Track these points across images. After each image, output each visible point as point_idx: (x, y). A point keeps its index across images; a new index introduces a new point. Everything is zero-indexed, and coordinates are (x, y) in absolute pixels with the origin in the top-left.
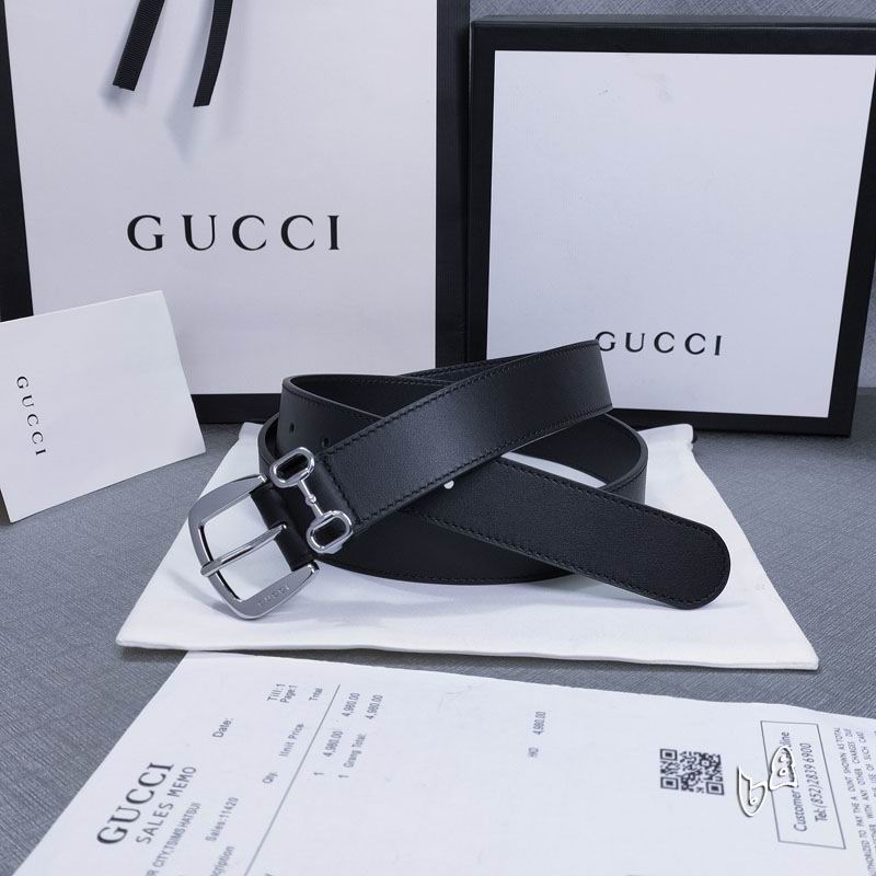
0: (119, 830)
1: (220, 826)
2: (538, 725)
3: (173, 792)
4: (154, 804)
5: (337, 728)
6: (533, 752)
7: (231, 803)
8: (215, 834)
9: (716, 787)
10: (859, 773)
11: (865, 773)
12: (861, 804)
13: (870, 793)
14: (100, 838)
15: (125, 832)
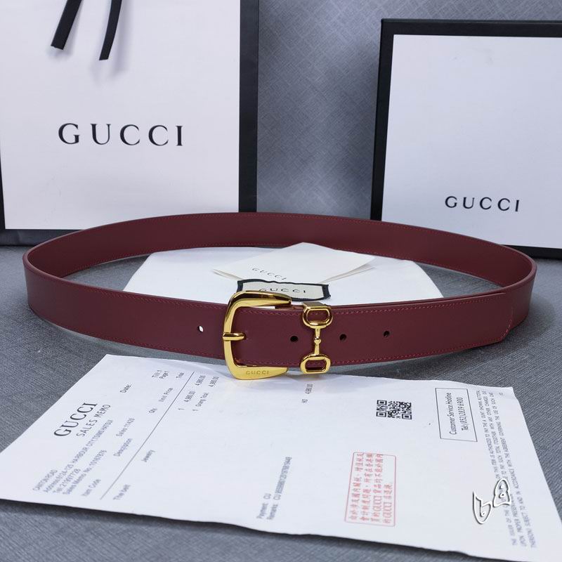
0: (66, 430)
1: (124, 430)
2: (308, 390)
3: (97, 415)
4: (86, 420)
5: (192, 390)
6: (304, 401)
7: (131, 421)
8: (121, 434)
9: (408, 416)
10: (488, 410)
11: (491, 410)
12: (488, 423)
13: (493, 419)
14: (55, 434)
15: (70, 431)
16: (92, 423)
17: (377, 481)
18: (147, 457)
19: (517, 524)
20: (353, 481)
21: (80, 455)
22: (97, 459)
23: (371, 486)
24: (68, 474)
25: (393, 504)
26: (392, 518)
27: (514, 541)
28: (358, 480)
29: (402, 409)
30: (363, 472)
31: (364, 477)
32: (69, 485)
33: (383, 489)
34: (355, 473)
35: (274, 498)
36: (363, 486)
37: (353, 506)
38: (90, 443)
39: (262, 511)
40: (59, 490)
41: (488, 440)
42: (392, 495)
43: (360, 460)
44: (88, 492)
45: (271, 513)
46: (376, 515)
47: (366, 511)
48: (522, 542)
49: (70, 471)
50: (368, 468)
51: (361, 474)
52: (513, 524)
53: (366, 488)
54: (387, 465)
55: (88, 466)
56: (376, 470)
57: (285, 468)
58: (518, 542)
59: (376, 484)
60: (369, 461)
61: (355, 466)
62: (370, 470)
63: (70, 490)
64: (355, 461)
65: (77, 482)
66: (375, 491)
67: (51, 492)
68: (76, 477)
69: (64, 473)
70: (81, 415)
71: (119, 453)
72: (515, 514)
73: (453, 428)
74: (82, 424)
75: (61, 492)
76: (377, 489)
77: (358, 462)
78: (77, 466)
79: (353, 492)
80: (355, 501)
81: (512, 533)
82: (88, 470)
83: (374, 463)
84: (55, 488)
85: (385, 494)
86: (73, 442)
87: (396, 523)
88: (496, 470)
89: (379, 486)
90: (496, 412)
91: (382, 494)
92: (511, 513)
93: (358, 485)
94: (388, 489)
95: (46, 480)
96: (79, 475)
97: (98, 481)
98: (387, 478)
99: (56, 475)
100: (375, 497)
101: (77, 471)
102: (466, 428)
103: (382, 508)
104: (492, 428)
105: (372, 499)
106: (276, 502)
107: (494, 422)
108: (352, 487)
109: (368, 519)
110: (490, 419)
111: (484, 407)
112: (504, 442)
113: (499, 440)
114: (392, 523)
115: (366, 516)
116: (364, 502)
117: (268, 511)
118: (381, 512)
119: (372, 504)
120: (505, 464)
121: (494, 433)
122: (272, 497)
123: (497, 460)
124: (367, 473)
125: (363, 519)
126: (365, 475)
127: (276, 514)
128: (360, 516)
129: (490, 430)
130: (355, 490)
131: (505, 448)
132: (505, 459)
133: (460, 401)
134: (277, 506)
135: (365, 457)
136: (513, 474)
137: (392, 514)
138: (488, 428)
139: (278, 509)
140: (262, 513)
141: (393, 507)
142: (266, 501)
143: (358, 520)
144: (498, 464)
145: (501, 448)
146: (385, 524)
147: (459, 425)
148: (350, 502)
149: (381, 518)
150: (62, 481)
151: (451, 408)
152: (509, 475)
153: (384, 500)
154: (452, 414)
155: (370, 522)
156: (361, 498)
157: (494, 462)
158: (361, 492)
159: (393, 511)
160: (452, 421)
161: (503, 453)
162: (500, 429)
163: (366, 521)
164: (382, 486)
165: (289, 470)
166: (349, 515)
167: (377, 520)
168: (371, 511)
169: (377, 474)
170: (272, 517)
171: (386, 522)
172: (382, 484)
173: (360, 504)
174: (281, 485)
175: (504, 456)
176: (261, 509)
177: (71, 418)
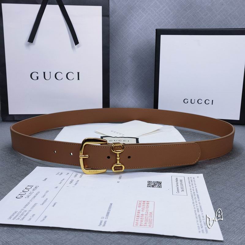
1: (44, 195)
2: (120, 178)
3: (33, 190)
4: (29, 192)
5: (72, 179)
6: (118, 182)
7: (47, 192)
8: (44, 197)
9: (160, 187)
10: (192, 184)
11: (194, 184)
12: (192, 189)
13: (194, 187)
14: (16, 197)
15: (22, 196)
16: (31, 193)
17: (146, 211)
18: (54, 205)
19: (201, 226)
20: (137, 211)
21: (27, 205)
22: (33, 207)
23: (144, 213)
24: (22, 212)
25: (153, 220)
26: (152, 225)
27: (200, 232)
28: (139, 211)
29: (158, 184)
30: (141, 208)
32: (22, 217)
33: (149, 214)
34: (138, 208)
36: (141, 213)
37: (137, 220)
38: (31, 201)
40: (18, 219)
41: (192, 195)
42: (153, 216)
43: (140, 203)
44: (30, 219)
46: (146, 224)
47: (142, 222)
48: (202, 232)
49: (22, 211)
50: (143, 206)
51: (140, 209)
52: (200, 225)
54: (151, 205)
55: (30, 209)
56: (146, 207)
57: (110, 207)
58: (201, 232)
59: (146, 212)
60: (144, 204)
61: (138, 206)
62: (144, 207)
63: (23, 219)
64: (138, 204)
65: (26, 215)
66: (146, 215)
67: (15, 220)
68: (25, 214)
69: (20, 212)
70: (27, 190)
71: (43, 204)
72: (201, 222)
73: (178, 190)
74: (27, 193)
75: (19, 220)
76: (147, 214)
78: (25, 209)
79: (137, 215)
80: (138, 218)
81: (199, 229)
82: (30, 211)
83: (146, 204)
84: (17, 217)
85: (150, 216)
86: (24, 200)
87: (154, 227)
88: (194, 206)
89: (148, 213)
91: (149, 216)
92: (199, 221)
93: (139, 213)
94: (151, 214)
95: (13, 215)
96: (26, 213)
97: (34, 215)
98: (151, 210)
99: (17, 213)
100: (145, 217)
101: (25, 211)
102: (183, 191)
103: (148, 221)
104: (194, 191)
105: (144, 218)
106: (106, 220)
107: (194, 188)
108: (137, 213)
109: (142, 225)
110: (193, 187)
111: (191, 183)
112: (198, 195)
113: (196, 195)
114: (152, 226)
115: (141, 224)
116: (141, 219)
117: (103, 223)
118: (148, 222)
119: (144, 220)
120: (198, 203)
121: (194, 192)
122: (104, 218)
123: (195, 202)
124: (143, 208)
125: (141, 225)
126: (142, 209)
127: (106, 224)
128: (139, 224)
129: (193, 191)
130: (138, 214)
131: (198, 198)
132: (198, 202)
133: (181, 181)
134: (106, 221)
135: (142, 202)
136: (201, 207)
137: (152, 223)
138: (192, 190)
139: (107, 222)
140: (100, 224)
141: (152, 221)
142: (102, 220)
143: (139, 226)
144: (195, 204)
145: (197, 198)
146: (149, 227)
147: (180, 190)
148: (136, 219)
149: (148, 224)
150: (20, 215)
151: (177, 183)
152: (199, 208)
153: (149, 218)
154: (178, 186)
155: (143, 226)
156: (140, 217)
157: (193, 203)
158: (140, 215)
159: (152, 222)
160: (178, 188)
161: (197, 199)
162: (197, 191)
163: (141, 226)
164: (149, 213)
165: (111, 208)
166: (135, 224)
167: (146, 226)
168: (144, 222)
169: (147, 208)
170: (104, 225)
171: (150, 226)
172: (149, 212)
173: (140, 220)
174: (108, 213)
175: (197, 201)
176: (100, 222)
177: (23, 191)
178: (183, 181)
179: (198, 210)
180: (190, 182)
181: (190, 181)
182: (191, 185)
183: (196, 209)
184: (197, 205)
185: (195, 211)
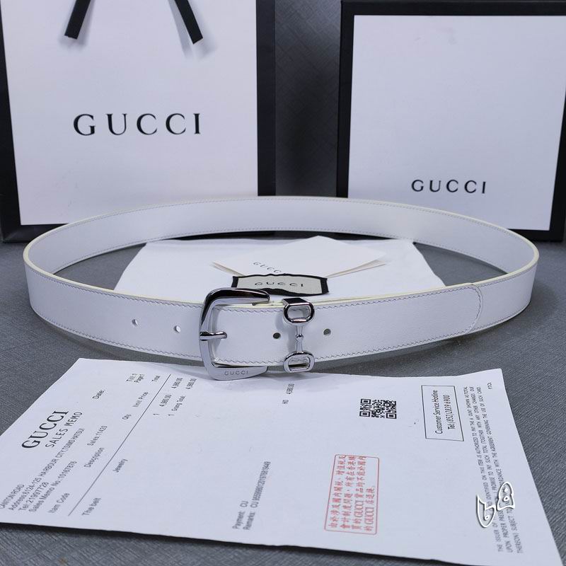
0: (35, 441)
1: (96, 439)
2: (290, 390)
3: (68, 424)
4: (56, 430)
5: (168, 394)
6: (285, 402)
7: (103, 429)
8: (93, 443)
9: (392, 415)
10: (476, 408)
11: (479, 407)
12: (476, 421)
13: (481, 417)
14: (23, 446)
15: (39, 442)
16: (62, 433)
17: (359, 485)
18: (120, 466)
19: (503, 529)
20: (334, 485)
21: (48, 468)
22: (66, 471)
23: (353, 490)
24: (35, 488)
25: (375, 509)
26: (374, 525)
27: (500, 547)
28: (339, 484)
29: (387, 409)
30: (345, 475)
31: (345, 481)
32: (36, 500)
33: (365, 493)
34: (337, 478)
35: (251, 506)
36: (345, 490)
37: (333, 512)
38: (60, 454)
39: (238, 520)
40: (25, 507)
41: (475, 440)
42: (375, 499)
43: (342, 463)
44: (56, 508)
45: (248, 523)
46: (357, 522)
47: (347, 517)
48: (508, 548)
49: (37, 485)
50: (350, 471)
51: (343, 477)
52: (499, 528)
53: (348, 492)
54: (370, 467)
55: (57, 479)
56: (359, 473)
57: (264, 473)
58: (504, 547)
59: (359, 488)
60: (350, 464)
61: (336, 469)
62: (352, 474)
63: (37, 507)
64: (337, 464)
65: (44, 497)
66: (357, 496)
67: (16, 510)
68: (43, 492)
69: (31, 487)
70: (51, 425)
71: (90, 464)
72: (501, 518)
73: (440, 427)
74: (52, 433)
75: (27, 509)
76: (359, 493)
77: (340, 465)
78: (44, 479)
79: (334, 496)
80: (336, 506)
81: (498, 539)
82: (56, 483)
83: (357, 465)
84: (23, 503)
85: (368, 499)
86: (42, 454)
87: (378, 531)
88: (483, 470)
89: (361, 490)
90: (484, 410)
91: (365, 499)
92: (497, 517)
93: (339, 489)
94: (370, 494)
95: (11, 497)
96: (47, 489)
97: (67, 495)
98: (369, 481)
99: (23, 490)
100: (356, 501)
101: (45, 484)
102: (452, 427)
103: (364, 513)
104: (480, 427)
105: (353, 503)
106: (253, 510)
107: (482, 421)
108: (333, 491)
109: (349, 527)
110: (478, 418)
111: (472, 405)
112: (491, 441)
113: (487, 439)
114: (373, 531)
115: (346, 524)
116: (345, 507)
117: (245, 520)
118: (363, 518)
119: (353, 510)
120: (492, 464)
121: (481, 432)
122: (249, 505)
123: (484, 461)
124: (350, 476)
125: (344, 526)
126: (347, 478)
127: (254, 523)
128: (340, 523)
129: (477, 429)
130: (336, 494)
131: (493, 447)
132: (492, 460)
133: (447, 398)
134: (254, 514)
135: (347, 459)
136: (500, 474)
137: (374, 520)
138: (475, 426)
139: (255, 518)
140: (239, 523)
141: (375, 513)
142: (242, 510)
143: (338, 528)
144: (485, 465)
145: (488, 447)
146: (365, 532)
147: (445, 424)
148: (331, 509)
149: (363, 524)
150: (29, 496)
151: (437, 406)
152: (496, 476)
153: (366, 505)
154: (438, 412)
155: (350, 529)
156: (342, 503)
157: (480, 462)
158: (342, 497)
159: (375, 516)
160: (438, 419)
161: (490, 453)
162: (487, 427)
163: (347, 529)
164: (364, 491)
165: (267, 476)
166: (329, 522)
167: (358, 528)
168: (352, 517)
169: (360, 477)
170: (248, 526)
171: (368, 529)
172: (365, 487)
173: (341, 510)
174: (259, 491)
175: (491, 456)
176: (237, 518)
177: (40, 427)
178: (452, 399)
179: (493, 483)
180: (471, 400)
181: (470, 398)
182: (472, 409)
183: (488, 481)
184: (489, 468)
185: (486, 485)
